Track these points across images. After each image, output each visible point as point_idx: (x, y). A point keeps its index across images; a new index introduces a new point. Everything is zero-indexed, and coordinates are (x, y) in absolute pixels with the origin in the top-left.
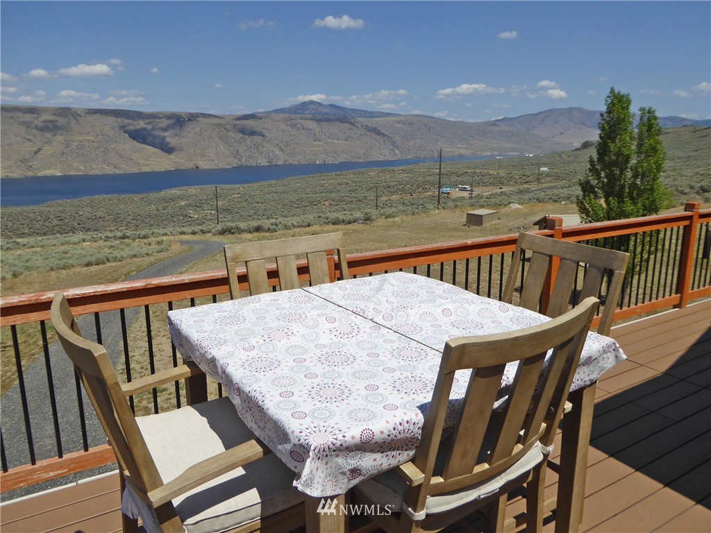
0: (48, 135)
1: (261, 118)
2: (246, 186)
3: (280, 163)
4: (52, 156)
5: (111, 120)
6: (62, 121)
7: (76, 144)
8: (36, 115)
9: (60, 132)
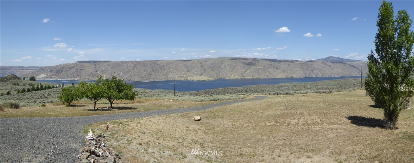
0: (249, 66)
1: (314, 62)
2: (305, 83)
3: (320, 76)
4: (250, 72)
5: (268, 62)
6: (254, 62)
7: (257, 69)
8: (247, 60)
9: (253, 65)
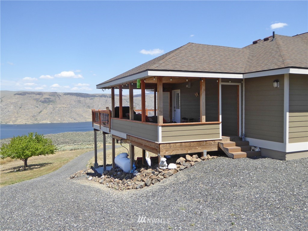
0: (46, 105)
4: (46, 114)
5: (74, 98)
6: (52, 98)
7: (58, 108)
8: (41, 96)
9: (51, 103)
